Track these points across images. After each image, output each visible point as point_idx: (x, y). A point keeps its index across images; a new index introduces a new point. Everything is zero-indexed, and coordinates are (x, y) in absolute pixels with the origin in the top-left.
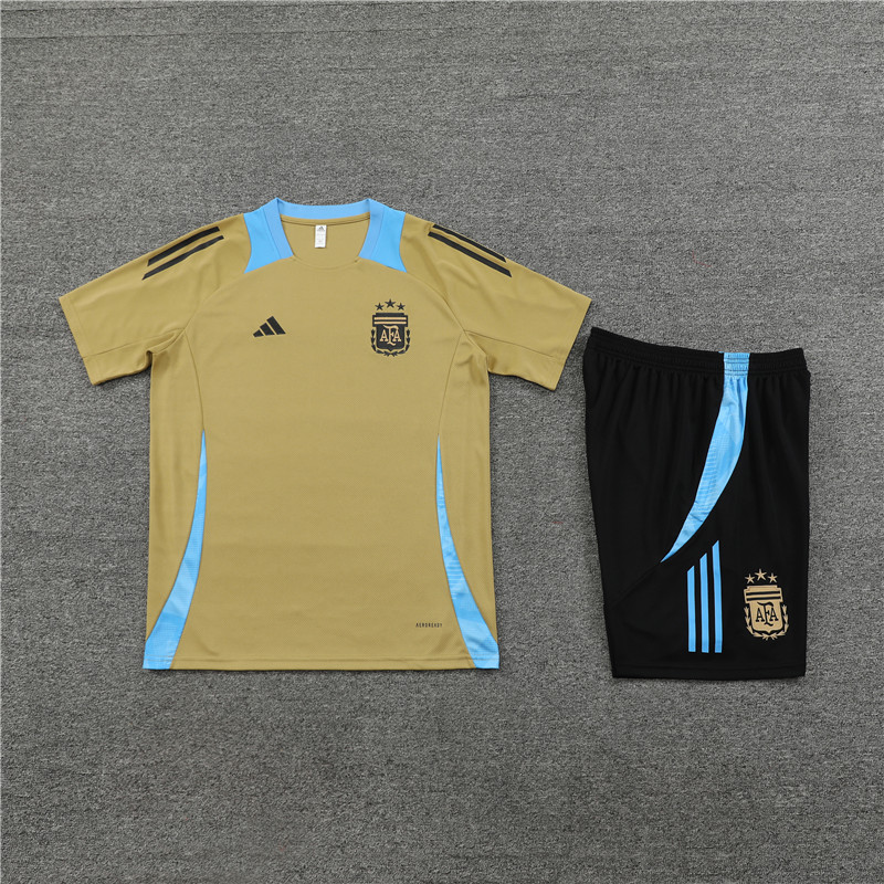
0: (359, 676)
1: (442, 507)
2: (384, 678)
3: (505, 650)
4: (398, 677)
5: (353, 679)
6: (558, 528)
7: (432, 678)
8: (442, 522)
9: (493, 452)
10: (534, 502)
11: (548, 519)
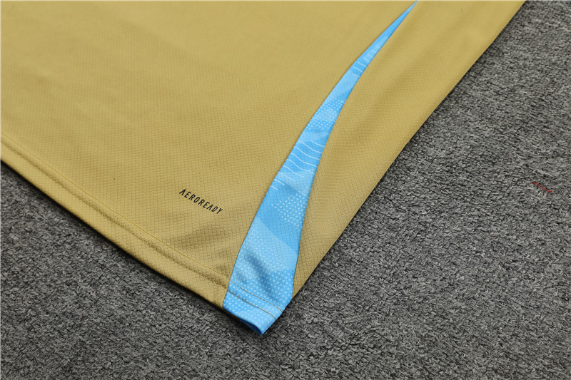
0: (35, 203)
1: (355, 72)
2: (65, 227)
3: (299, 317)
4: (85, 243)
5: (24, 200)
6: (539, 196)
7: (135, 278)
8: (341, 88)
9: (493, 50)
10: (517, 140)
11: (527, 174)
